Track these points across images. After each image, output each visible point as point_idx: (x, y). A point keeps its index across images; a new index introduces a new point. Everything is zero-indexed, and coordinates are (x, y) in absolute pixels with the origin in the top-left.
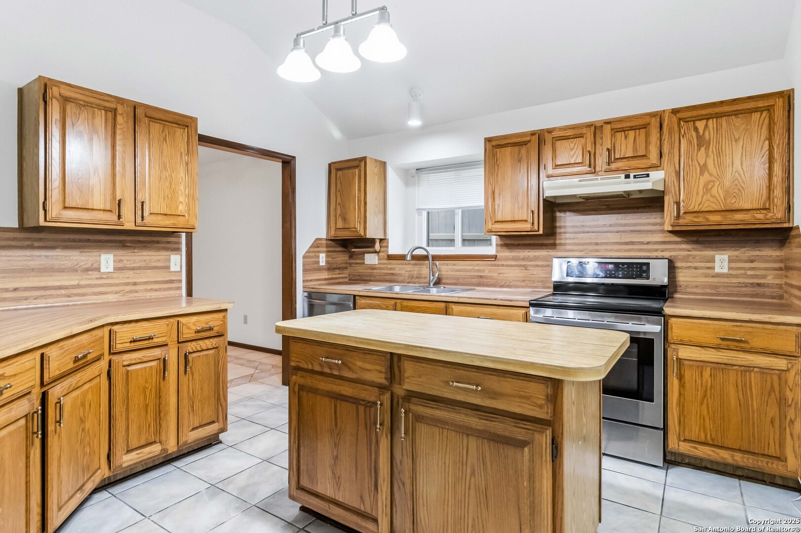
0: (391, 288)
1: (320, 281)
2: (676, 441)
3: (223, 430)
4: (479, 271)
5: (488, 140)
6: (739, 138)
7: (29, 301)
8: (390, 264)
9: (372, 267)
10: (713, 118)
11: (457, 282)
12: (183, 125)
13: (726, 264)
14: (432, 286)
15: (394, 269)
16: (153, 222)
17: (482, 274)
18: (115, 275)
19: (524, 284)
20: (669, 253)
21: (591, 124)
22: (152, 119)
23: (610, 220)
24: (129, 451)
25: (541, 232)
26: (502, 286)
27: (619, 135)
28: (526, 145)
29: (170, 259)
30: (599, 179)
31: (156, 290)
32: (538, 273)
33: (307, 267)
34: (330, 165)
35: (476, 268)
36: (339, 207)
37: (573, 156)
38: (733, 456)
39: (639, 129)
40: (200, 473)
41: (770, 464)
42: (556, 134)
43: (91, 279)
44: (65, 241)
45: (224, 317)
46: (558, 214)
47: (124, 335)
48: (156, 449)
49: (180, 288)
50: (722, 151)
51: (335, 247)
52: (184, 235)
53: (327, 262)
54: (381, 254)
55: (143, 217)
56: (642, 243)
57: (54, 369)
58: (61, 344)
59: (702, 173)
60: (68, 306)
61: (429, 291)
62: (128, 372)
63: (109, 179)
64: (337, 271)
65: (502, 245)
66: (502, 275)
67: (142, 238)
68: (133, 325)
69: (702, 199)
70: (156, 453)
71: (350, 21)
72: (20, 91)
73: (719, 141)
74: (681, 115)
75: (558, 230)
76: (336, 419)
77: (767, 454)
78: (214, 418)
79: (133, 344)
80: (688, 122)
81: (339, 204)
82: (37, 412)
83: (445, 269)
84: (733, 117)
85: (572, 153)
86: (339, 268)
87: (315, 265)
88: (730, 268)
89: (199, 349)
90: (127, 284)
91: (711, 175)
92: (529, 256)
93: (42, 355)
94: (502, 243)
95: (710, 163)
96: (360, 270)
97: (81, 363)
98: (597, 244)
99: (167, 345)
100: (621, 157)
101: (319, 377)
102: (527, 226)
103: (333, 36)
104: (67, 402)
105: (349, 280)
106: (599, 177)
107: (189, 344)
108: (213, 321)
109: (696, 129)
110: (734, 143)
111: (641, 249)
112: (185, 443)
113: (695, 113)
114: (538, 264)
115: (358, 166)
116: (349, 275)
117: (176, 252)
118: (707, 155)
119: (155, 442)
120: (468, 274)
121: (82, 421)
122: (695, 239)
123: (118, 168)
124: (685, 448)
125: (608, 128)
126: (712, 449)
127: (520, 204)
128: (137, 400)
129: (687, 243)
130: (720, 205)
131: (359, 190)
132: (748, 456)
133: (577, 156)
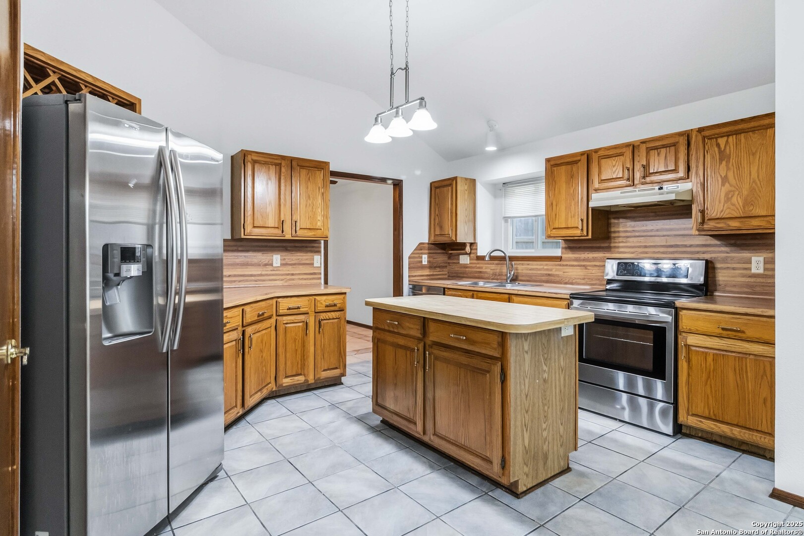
0: (476, 284)
1: (423, 276)
2: (685, 415)
3: (343, 375)
4: (547, 270)
5: (548, 160)
6: (756, 151)
7: (235, 283)
8: (478, 263)
9: (465, 266)
10: (732, 135)
11: (530, 280)
12: (321, 168)
13: (762, 265)
14: (509, 282)
15: (482, 268)
16: (303, 234)
17: (550, 273)
18: (281, 269)
19: (583, 281)
20: (709, 255)
21: (630, 144)
22: (302, 167)
23: (657, 225)
24: (287, 377)
25: (590, 237)
26: (566, 283)
27: (652, 152)
28: (577, 163)
29: (313, 258)
30: (637, 191)
31: (305, 279)
32: (595, 272)
33: (412, 265)
34: (431, 184)
35: (545, 267)
36: (437, 217)
37: (615, 171)
38: (732, 430)
39: (669, 147)
40: (327, 398)
41: (762, 439)
42: (601, 153)
43: (267, 270)
44: (254, 246)
45: (344, 298)
46: (613, 221)
47: (284, 304)
48: (301, 379)
49: (320, 278)
50: (741, 164)
51: (437, 250)
52: (322, 242)
53: (429, 262)
54: (472, 255)
55: (296, 231)
56: (686, 246)
57: (249, 318)
58: (252, 305)
59: (723, 185)
60: (256, 287)
61: (505, 286)
62: (286, 327)
63: (277, 207)
64: (438, 269)
65: (566, 248)
66: (567, 274)
67: (297, 245)
68: (289, 299)
69: (723, 207)
70: (302, 382)
71: (404, 106)
72: (232, 157)
73: (738, 155)
74: (707, 133)
75: (613, 235)
76: (396, 360)
77: (760, 430)
78: (337, 365)
79: (288, 311)
80: (711, 139)
81: (437, 215)
82: (240, 339)
83: (522, 268)
84: (751, 133)
85: (614, 169)
86: (439, 267)
87: (419, 264)
88: (765, 269)
89: (328, 318)
90: (288, 275)
91: (731, 186)
92: (588, 257)
93: (243, 310)
94: (566, 246)
95: (731, 175)
96: (456, 268)
97: (261, 318)
98: (646, 247)
99: (308, 313)
100: (655, 171)
101: (387, 333)
102: (578, 232)
103: (395, 117)
104: (254, 337)
105: (449, 276)
106: (637, 190)
107: (322, 314)
108: (336, 300)
109: (718, 145)
110: (751, 157)
111: (685, 251)
112: (319, 379)
113: (717, 131)
114: (596, 264)
115: (451, 185)
116: (448, 272)
117: (317, 254)
118: (728, 169)
119: (300, 374)
120: (539, 272)
121: (261, 351)
122: (733, 242)
123: (282, 200)
124: (692, 421)
125: (643, 147)
126: (715, 423)
127: (573, 213)
128: (291, 346)
129: (726, 246)
130: (740, 213)
131: (452, 204)
132: (745, 431)
133: (618, 172)
